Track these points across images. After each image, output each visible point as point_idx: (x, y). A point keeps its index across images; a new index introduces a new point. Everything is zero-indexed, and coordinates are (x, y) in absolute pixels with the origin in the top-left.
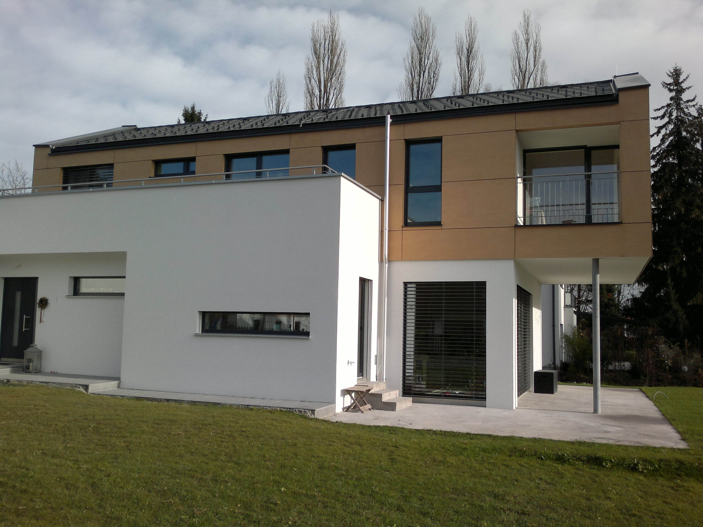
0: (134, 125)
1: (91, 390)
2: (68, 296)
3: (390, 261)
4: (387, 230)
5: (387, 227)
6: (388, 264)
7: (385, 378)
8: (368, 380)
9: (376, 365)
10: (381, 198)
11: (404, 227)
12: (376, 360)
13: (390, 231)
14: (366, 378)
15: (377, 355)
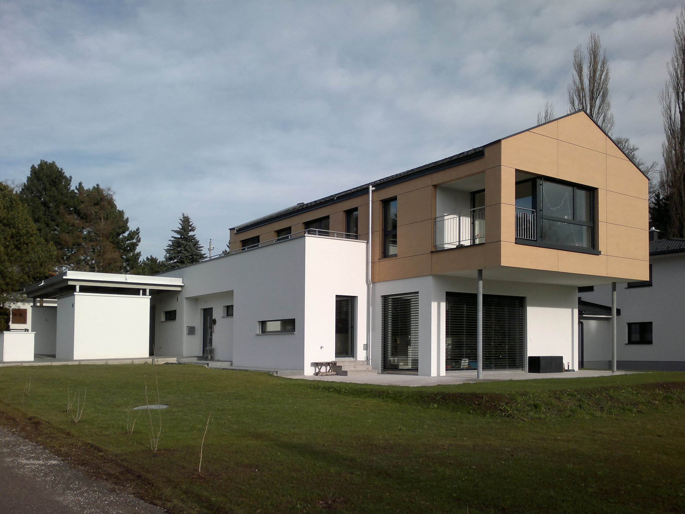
0: (303, 202)
1: (210, 366)
2: (223, 317)
3: (373, 282)
4: (370, 263)
5: (370, 261)
6: (372, 285)
7: (370, 359)
8: (356, 359)
9: (366, 351)
10: (366, 242)
11: (380, 259)
12: (366, 347)
13: (373, 263)
14: (355, 359)
15: (367, 344)
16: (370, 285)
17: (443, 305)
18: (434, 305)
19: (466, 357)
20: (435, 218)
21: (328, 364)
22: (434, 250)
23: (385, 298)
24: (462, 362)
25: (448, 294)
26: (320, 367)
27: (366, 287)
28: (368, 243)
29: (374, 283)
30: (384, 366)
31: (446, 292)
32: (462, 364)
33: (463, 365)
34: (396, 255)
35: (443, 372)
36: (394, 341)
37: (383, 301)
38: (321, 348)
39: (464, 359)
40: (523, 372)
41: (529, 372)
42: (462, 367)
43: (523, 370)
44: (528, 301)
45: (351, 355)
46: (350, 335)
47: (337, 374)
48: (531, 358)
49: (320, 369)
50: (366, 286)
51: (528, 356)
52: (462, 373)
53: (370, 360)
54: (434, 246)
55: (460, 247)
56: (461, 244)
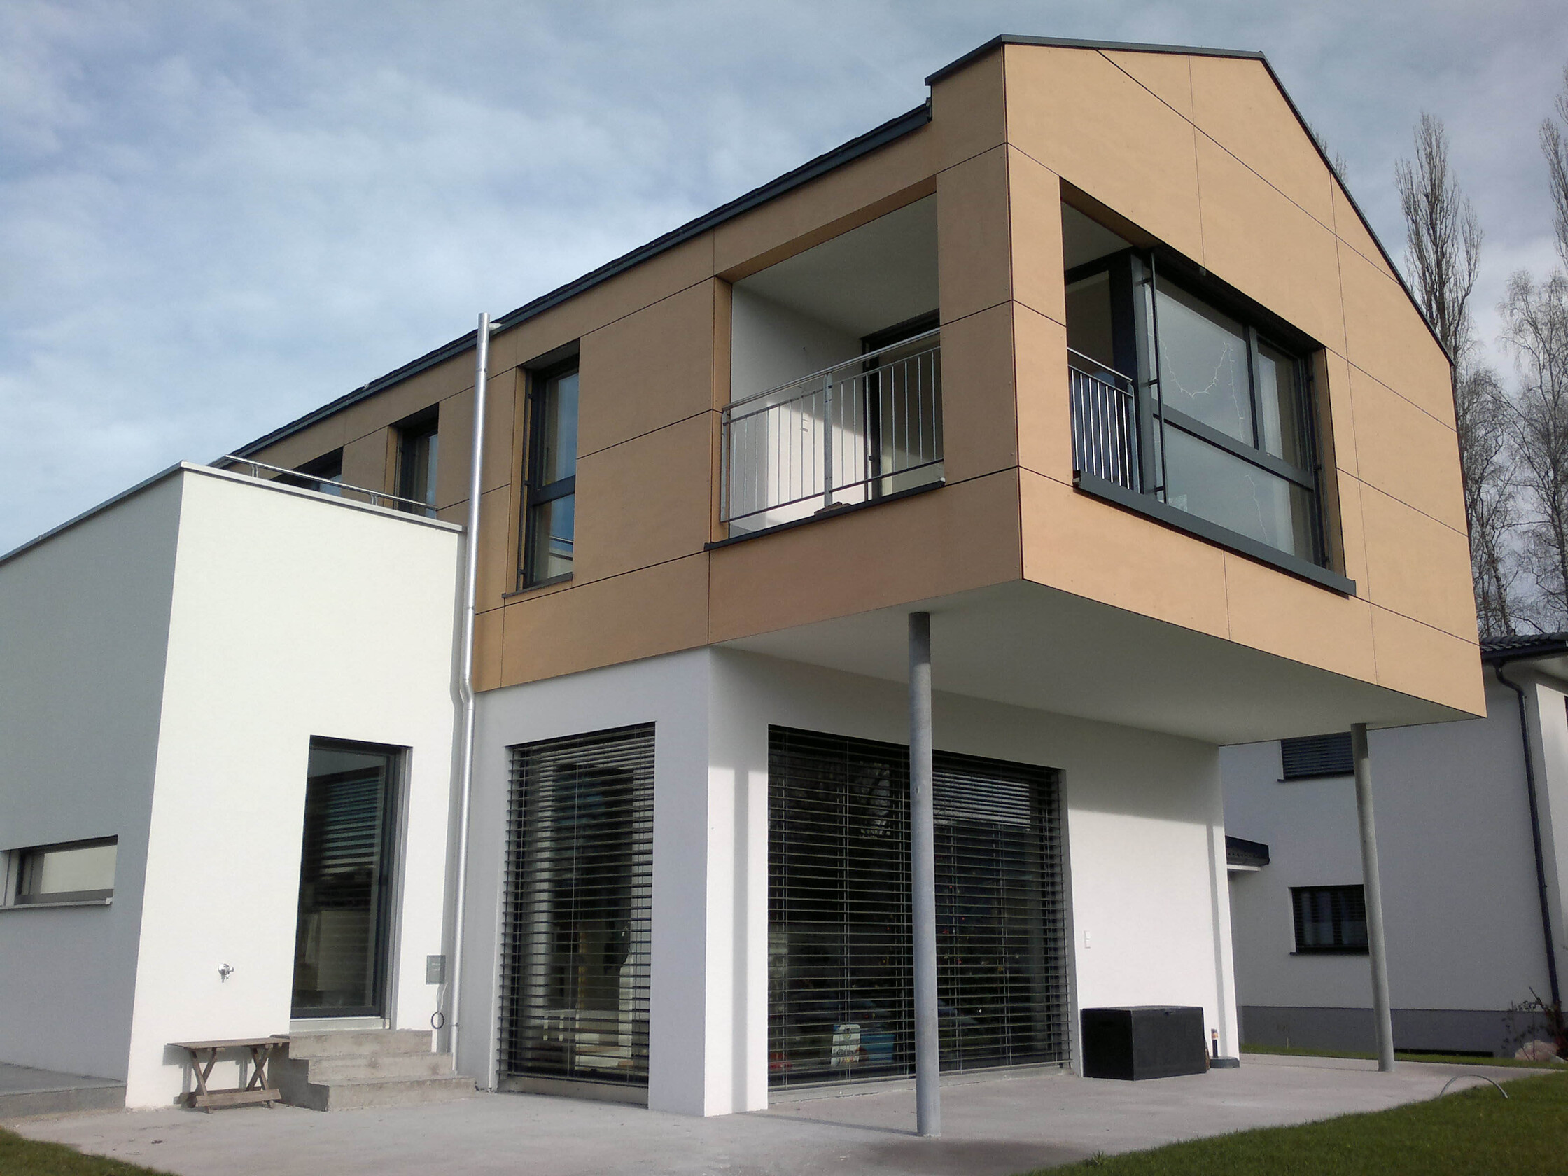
3: (481, 693)
4: (471, 612)
5: (471, 603)
6: (475, 703)
7: (455, 1021)
8: (392, 1025)
9: (438, 985)
10: (459, 528)
11: (513, 595)
12: (440, 969)
13: (480, 614)
14: (387, 1021)
15: (443, 957)
16: (468, 700)
17: (759, 784)
18: (720, 782)
19: (854, 1018)
20: (727, 409)
21: (253, 1051)
22: (717, 537)
23: (524, 754)
24: (836, 1038)
25: (780, 738)
26: (203, 1066)
27: (454, 709)
28: (464, 534)
29: (485, 693)
30: (511, 1055)
31: (771, 727)
32: (836, 1049)
33: (838, 1055)
34: (568, 577)
35: (759, 1095)
36: (562, 943)
37: (516, 768)
38: (223, 973)
39: (843, 1027)
40: (1062, 1073)
41: (1086, 1075)
42: (833, 1060)
43: (1061, 1064)
44: (1071, 786)
45: (374, 1003)
46: (373, 915)
47: (287, 1100)
48: (1093, 1018)
49: (205, 1076)
50: (449, 709)
51: (1081, 1007)
52: (840, 1090)
53: (454, 1029)
54: (721, 523)
55: (833, 515)
56: (834, 502)
